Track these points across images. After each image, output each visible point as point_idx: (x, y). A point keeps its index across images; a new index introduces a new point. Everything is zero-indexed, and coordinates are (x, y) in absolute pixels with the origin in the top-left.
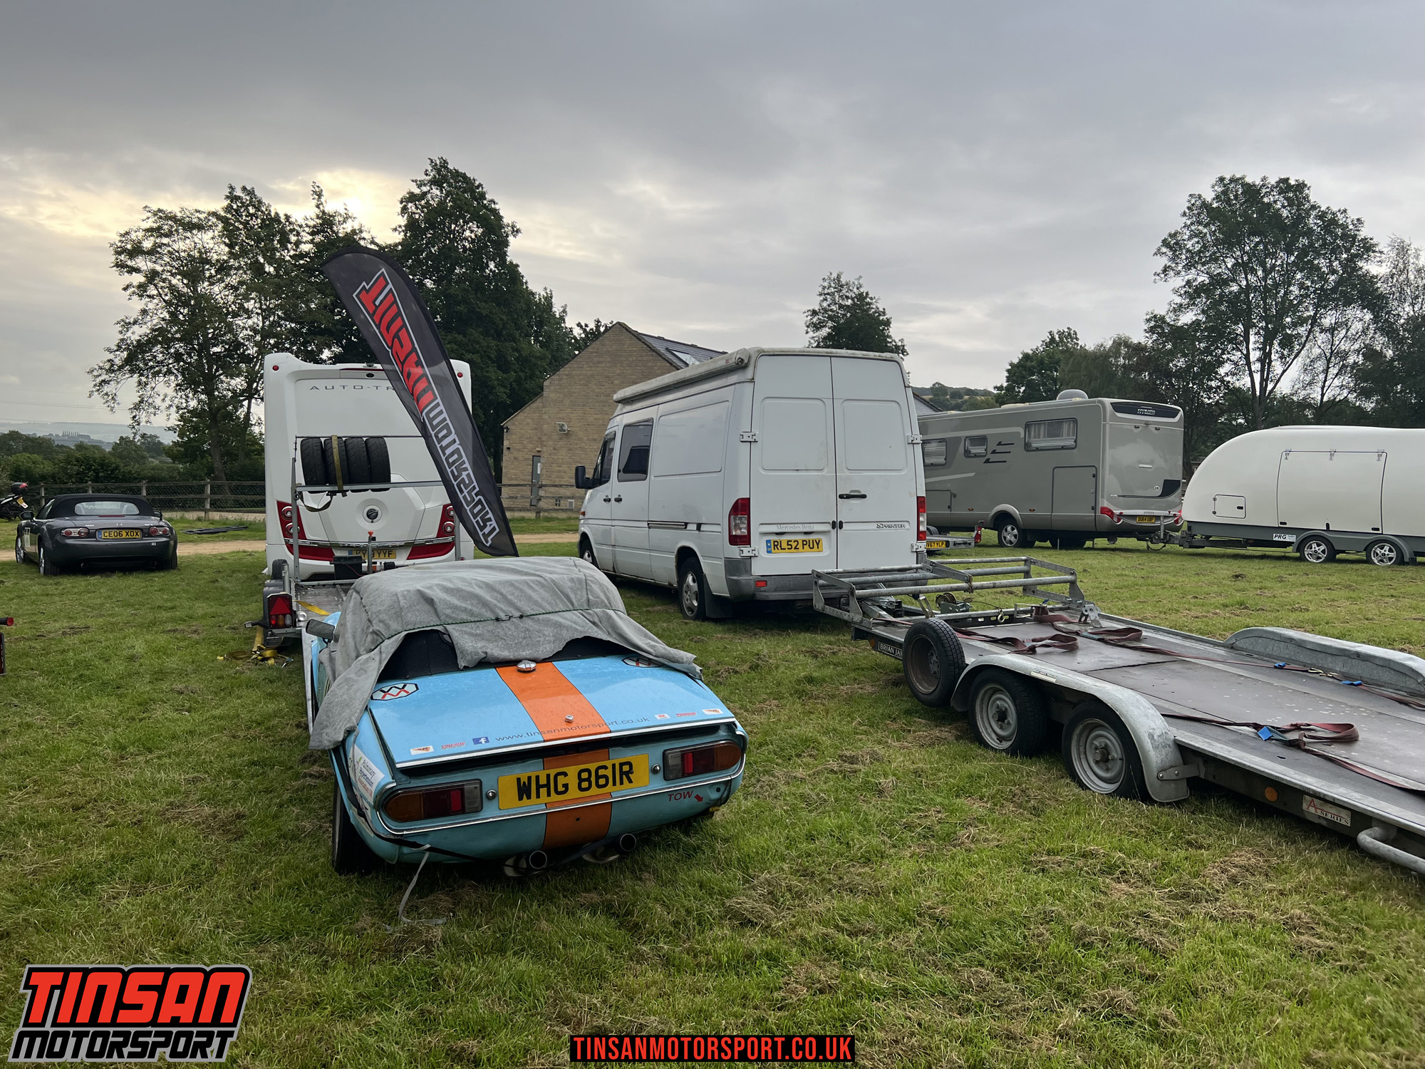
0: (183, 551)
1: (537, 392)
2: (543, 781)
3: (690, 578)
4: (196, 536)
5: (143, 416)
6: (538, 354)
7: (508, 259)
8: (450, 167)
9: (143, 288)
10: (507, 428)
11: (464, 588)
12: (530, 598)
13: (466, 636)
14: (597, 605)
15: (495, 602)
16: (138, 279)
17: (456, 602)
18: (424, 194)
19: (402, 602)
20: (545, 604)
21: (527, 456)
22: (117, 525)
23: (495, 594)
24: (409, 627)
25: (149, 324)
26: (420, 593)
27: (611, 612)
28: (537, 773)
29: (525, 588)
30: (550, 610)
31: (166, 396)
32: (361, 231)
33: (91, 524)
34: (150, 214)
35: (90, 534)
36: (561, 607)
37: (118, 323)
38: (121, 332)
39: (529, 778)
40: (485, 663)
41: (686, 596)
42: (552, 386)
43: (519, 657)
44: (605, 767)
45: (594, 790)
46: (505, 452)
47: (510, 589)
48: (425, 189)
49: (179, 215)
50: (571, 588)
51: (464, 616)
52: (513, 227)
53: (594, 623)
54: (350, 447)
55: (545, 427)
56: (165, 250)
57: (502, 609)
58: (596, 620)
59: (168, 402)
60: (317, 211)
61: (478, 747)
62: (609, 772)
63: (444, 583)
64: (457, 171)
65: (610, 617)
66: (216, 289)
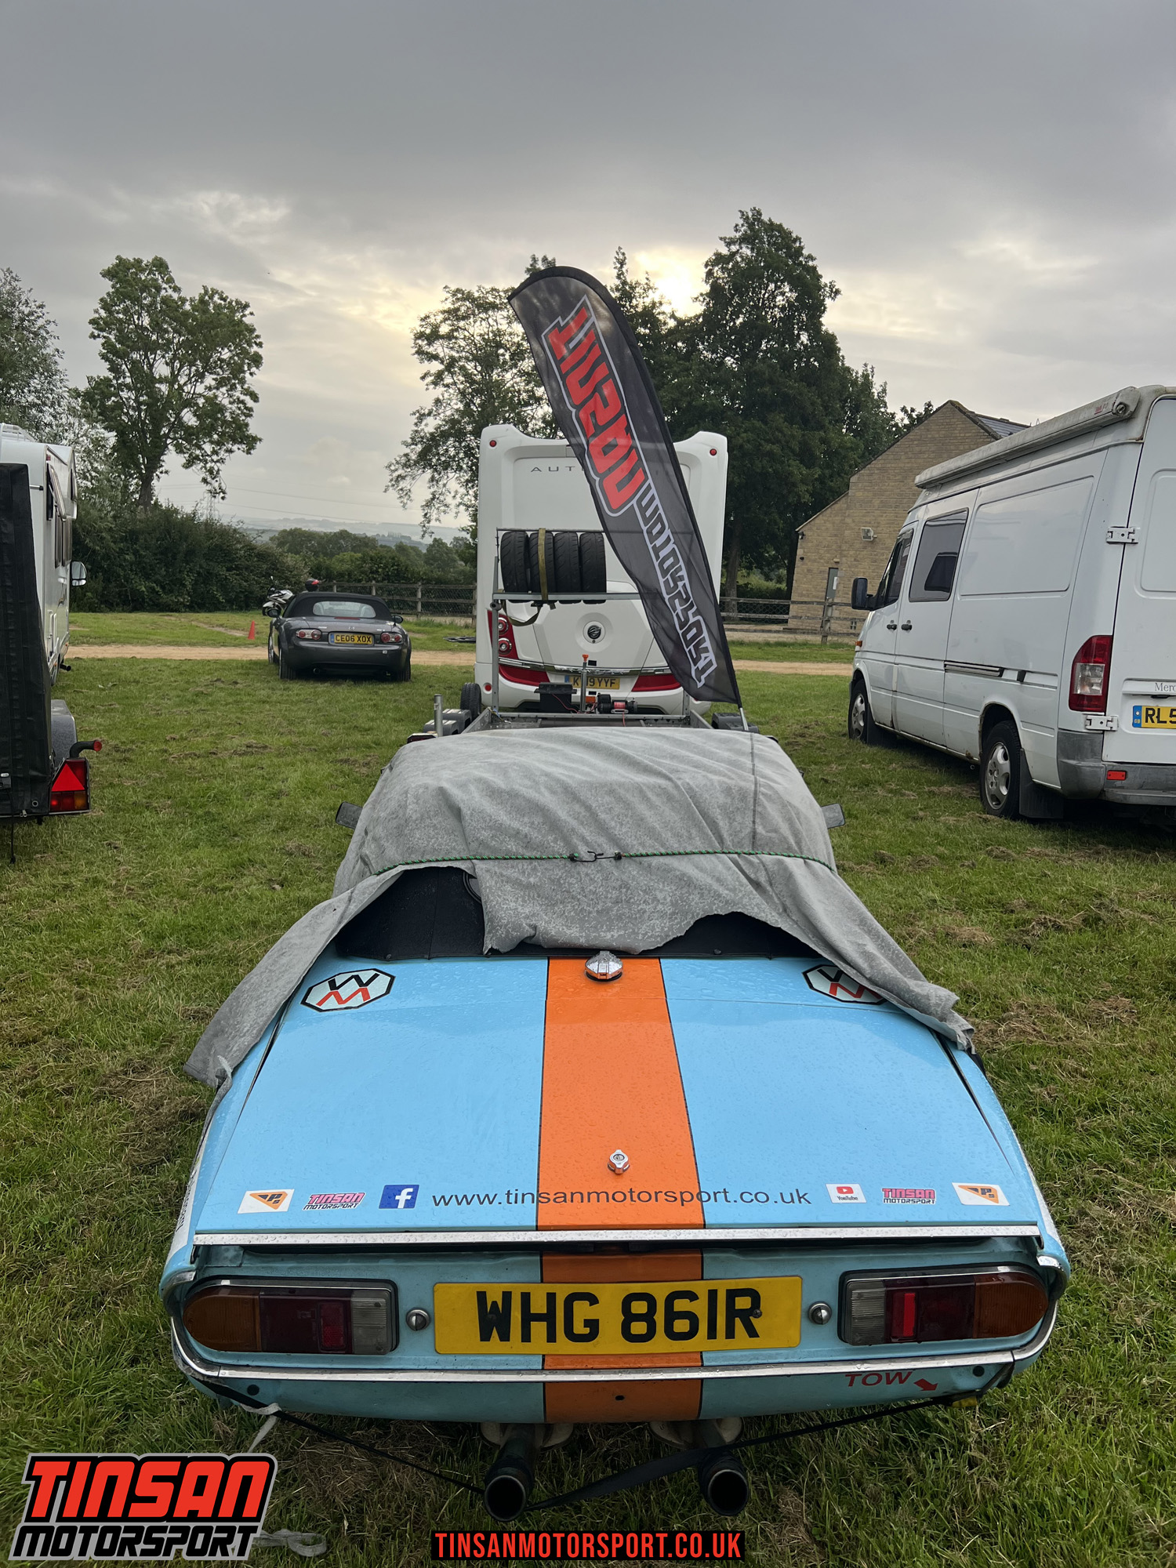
0: (418, 659)
1: (839, 492)
2: (539, 1306)
3: (999, 753)
4: (456, 645)
5: (434, 514)
6: (849, 445)
7: (824, 328)
8: (765, 218)
9: (439, 376)
10: (803, 535)
11: (524, 791)
12: (640, 821)
13: (508, 888)
14: (771, 848)
15: (574, 823)
16: (436, 366)
17: (504, 817)
18: (733, 254)
19: (411, 807)
20: (667, 835)
21: (823, 568)
22: (349, 629)
23: (577, 807)
24: (414, 858)
25: (442, 415)
26: (442, 791)
27: (795, 865)
28: (525, 1288)
29: (635, 800)
30: (676, 847)
31: (456, 492)
32: (661, 304)
33: (324, 626)
34: (449, 295)
35: (323, 637)
36: (699, 844)
37: (414, 414)
38: (416, 424)
39: (507, 1296)
40: (528, 948)
41: (990, 778)
42: (860, 484)
43: (597, 943)
44: (692, 1296)
45: (661, 1343)
46: (798, 562)
47: (607, 799)
48: (734, 248)
49: (476, 295)
50: (723, 808)
51: (512, 846)
52: (832, 287)
53: (756, 885)
54: (559, 544)
55: (847, 532)
56: (459, 334)
57: (583, 839)
58: (763, 879)
59: (458, 500)
60: (618, 282)
61: (389, 1217)
62: (700, 1308)
63: (488, 776)
64: (772, 223)
65: (789, 877)
66: (508, 376)
